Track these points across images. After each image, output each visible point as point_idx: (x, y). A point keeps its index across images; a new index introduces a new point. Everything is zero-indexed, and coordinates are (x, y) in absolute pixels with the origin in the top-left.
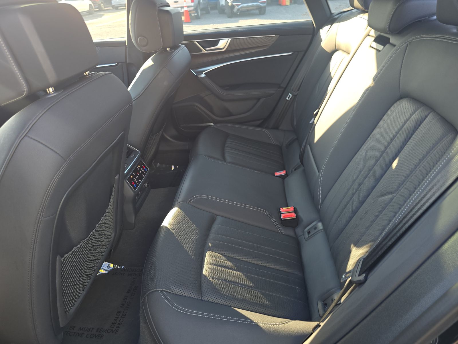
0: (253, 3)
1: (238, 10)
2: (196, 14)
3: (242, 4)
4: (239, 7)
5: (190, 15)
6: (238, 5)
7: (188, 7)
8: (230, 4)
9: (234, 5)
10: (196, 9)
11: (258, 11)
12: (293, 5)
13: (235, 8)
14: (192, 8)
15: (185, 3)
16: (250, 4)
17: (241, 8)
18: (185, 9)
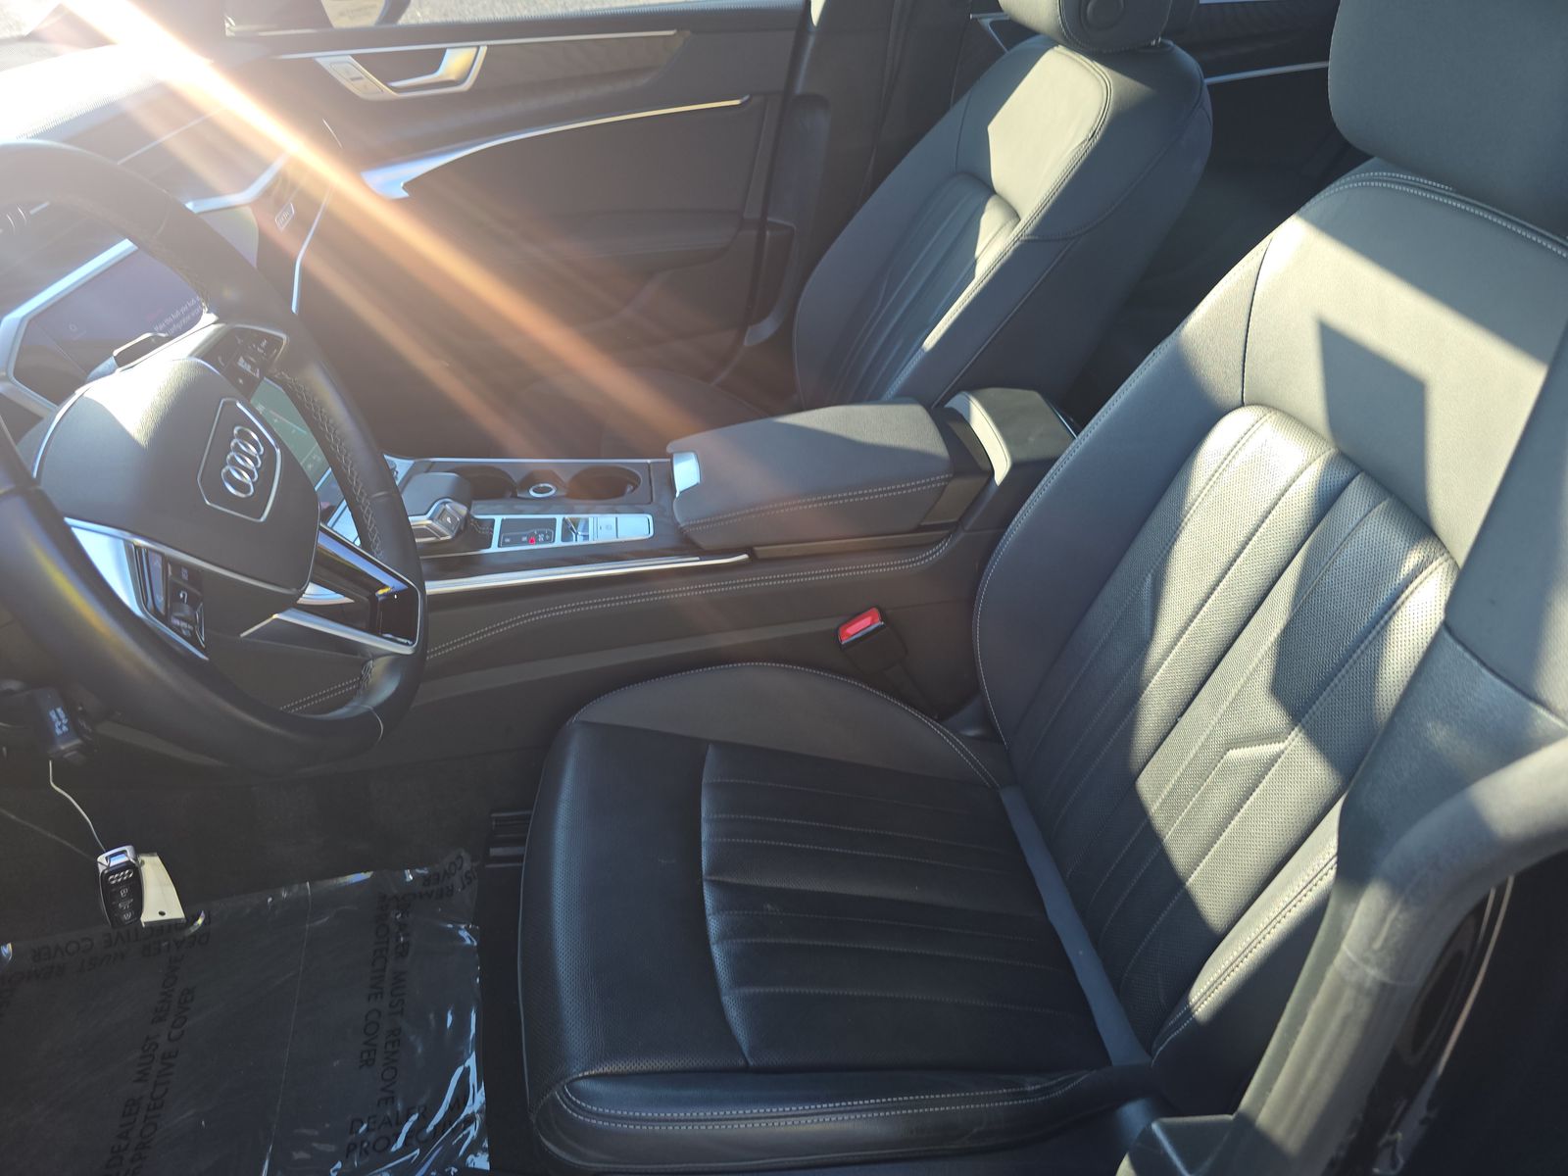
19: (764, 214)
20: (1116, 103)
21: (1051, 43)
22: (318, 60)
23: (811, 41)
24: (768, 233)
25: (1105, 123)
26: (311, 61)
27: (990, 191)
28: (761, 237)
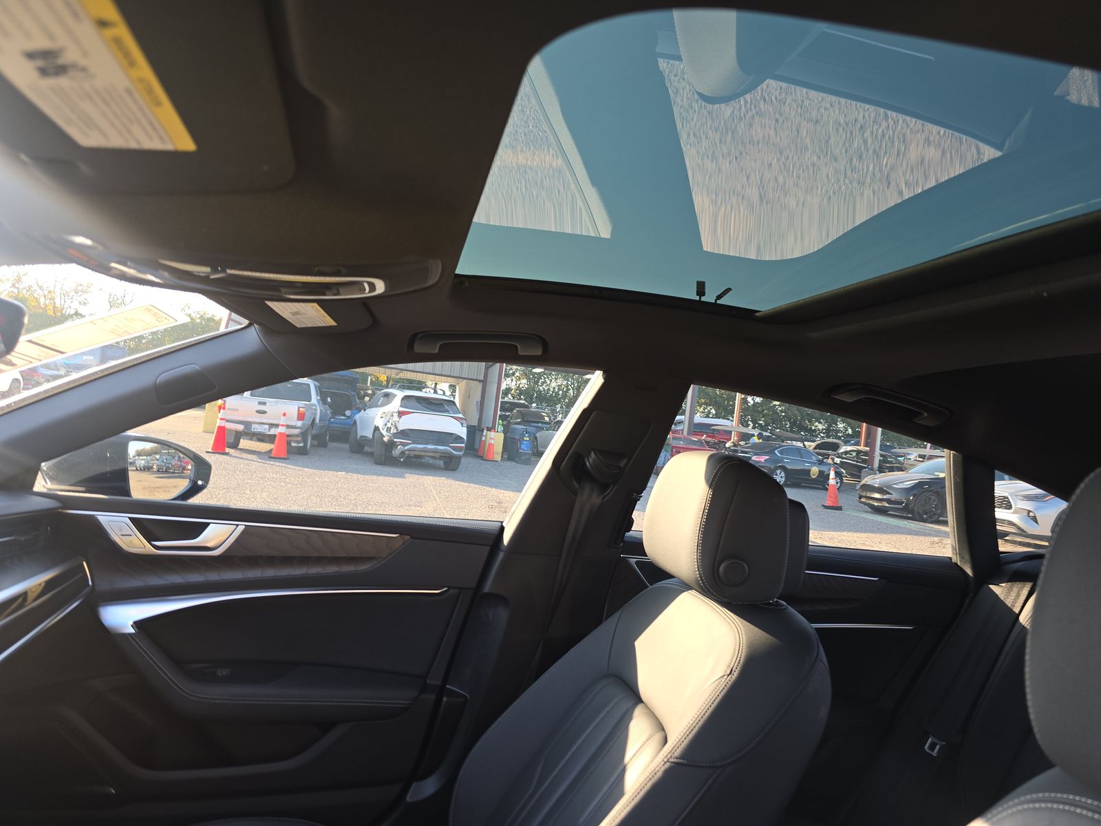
0: (438, 445)
1: (403, 453)
2: (301, 445)
3: (413, 443)
4: (406, 448)
5: (289, 443)
6: (404, 445)
7: (288, 427)
8: (386, 439)
9: (396, 442)
10: (304, 434)
11: (441, 463)
12: (508, 463)
13: (397, 448)
14: (297, 431)
15: (283, 417)
16: (431, 447)
17: (409, 450)
18: (281, 430)
19: (445, 681)
20: (749, 647)
21: (686, 587)
22: (99, 517)
23: (501, 556)
24: (445, 699)
25: (741, 662)
26: (93, 518)
27: (639, 700)
28: (438, 701)
